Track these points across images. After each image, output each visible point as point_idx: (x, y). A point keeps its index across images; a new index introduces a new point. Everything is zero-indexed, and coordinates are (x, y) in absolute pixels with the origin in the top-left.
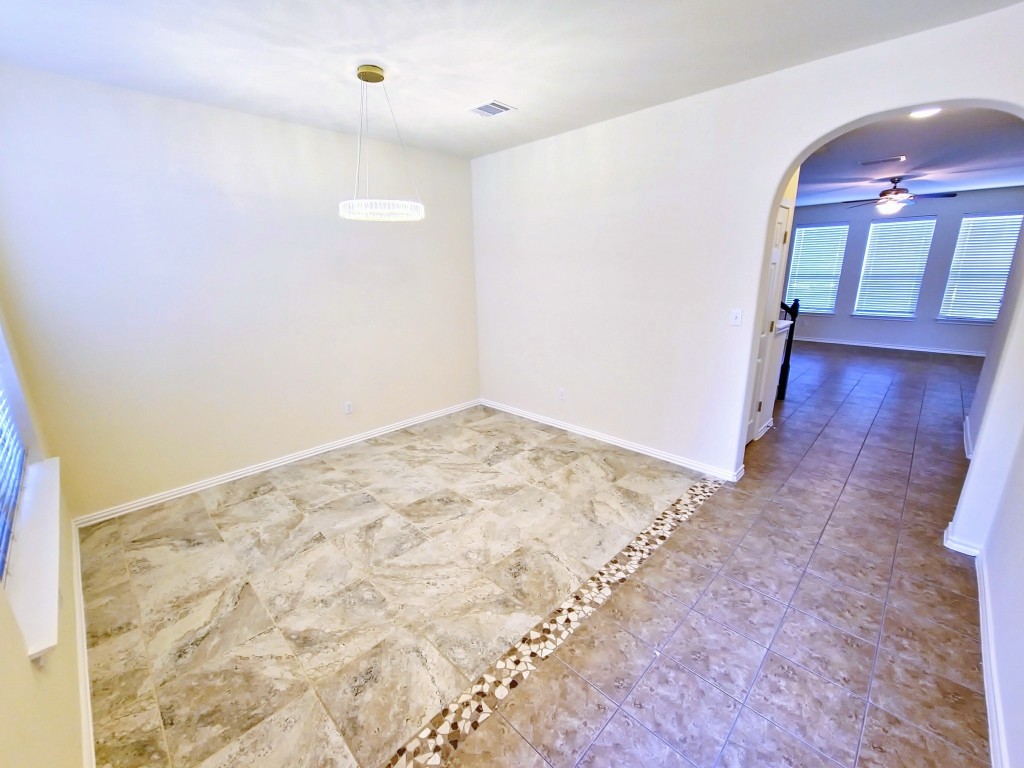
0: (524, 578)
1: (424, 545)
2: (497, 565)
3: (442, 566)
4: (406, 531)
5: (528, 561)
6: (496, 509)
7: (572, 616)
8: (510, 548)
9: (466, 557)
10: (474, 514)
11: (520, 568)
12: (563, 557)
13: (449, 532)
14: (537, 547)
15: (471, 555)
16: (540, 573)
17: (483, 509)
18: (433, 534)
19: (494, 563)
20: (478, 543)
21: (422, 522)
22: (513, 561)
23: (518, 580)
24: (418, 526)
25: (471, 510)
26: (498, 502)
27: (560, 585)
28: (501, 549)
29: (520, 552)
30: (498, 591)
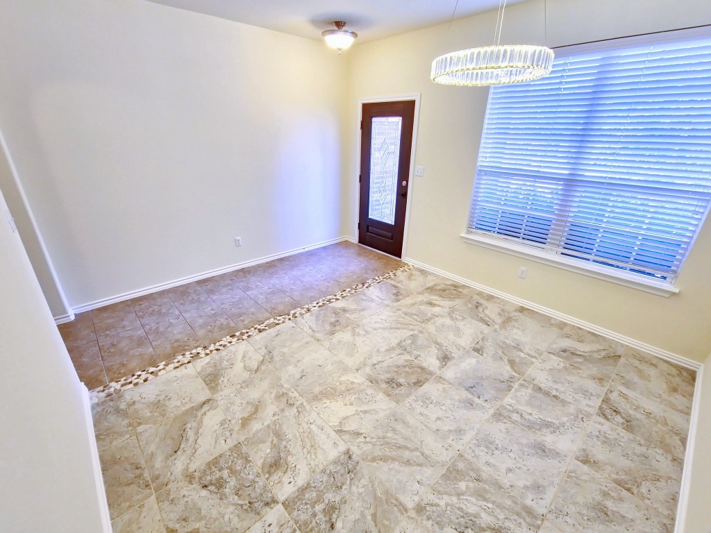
0: (333, 320)
1: (397, 341)
2: (348, 327)
3: (380, 328)
4: (416, 353)
5: (328, 327)
6: (346, 370)
7: (315, 305)
8: (339, 336)
9: (367, 332)
10: (365, 365)
11: (333, 325)
12: (306, 329)
13: (382, 350)
14: (319, 335)
15: (364, 333)
16: (323, 322)
17: (357, 370)
18: (393, 349)
19: (349, 328)
20: (359, 340)
21: (406, 361)
22: (338, 328)
23: (336, 319)
24: (408, 357)
25: (368, 370)
26: (343, 378)
27: (315, 316)
28: (344, 336)
29: (332, 333)
30: (348, 315)
